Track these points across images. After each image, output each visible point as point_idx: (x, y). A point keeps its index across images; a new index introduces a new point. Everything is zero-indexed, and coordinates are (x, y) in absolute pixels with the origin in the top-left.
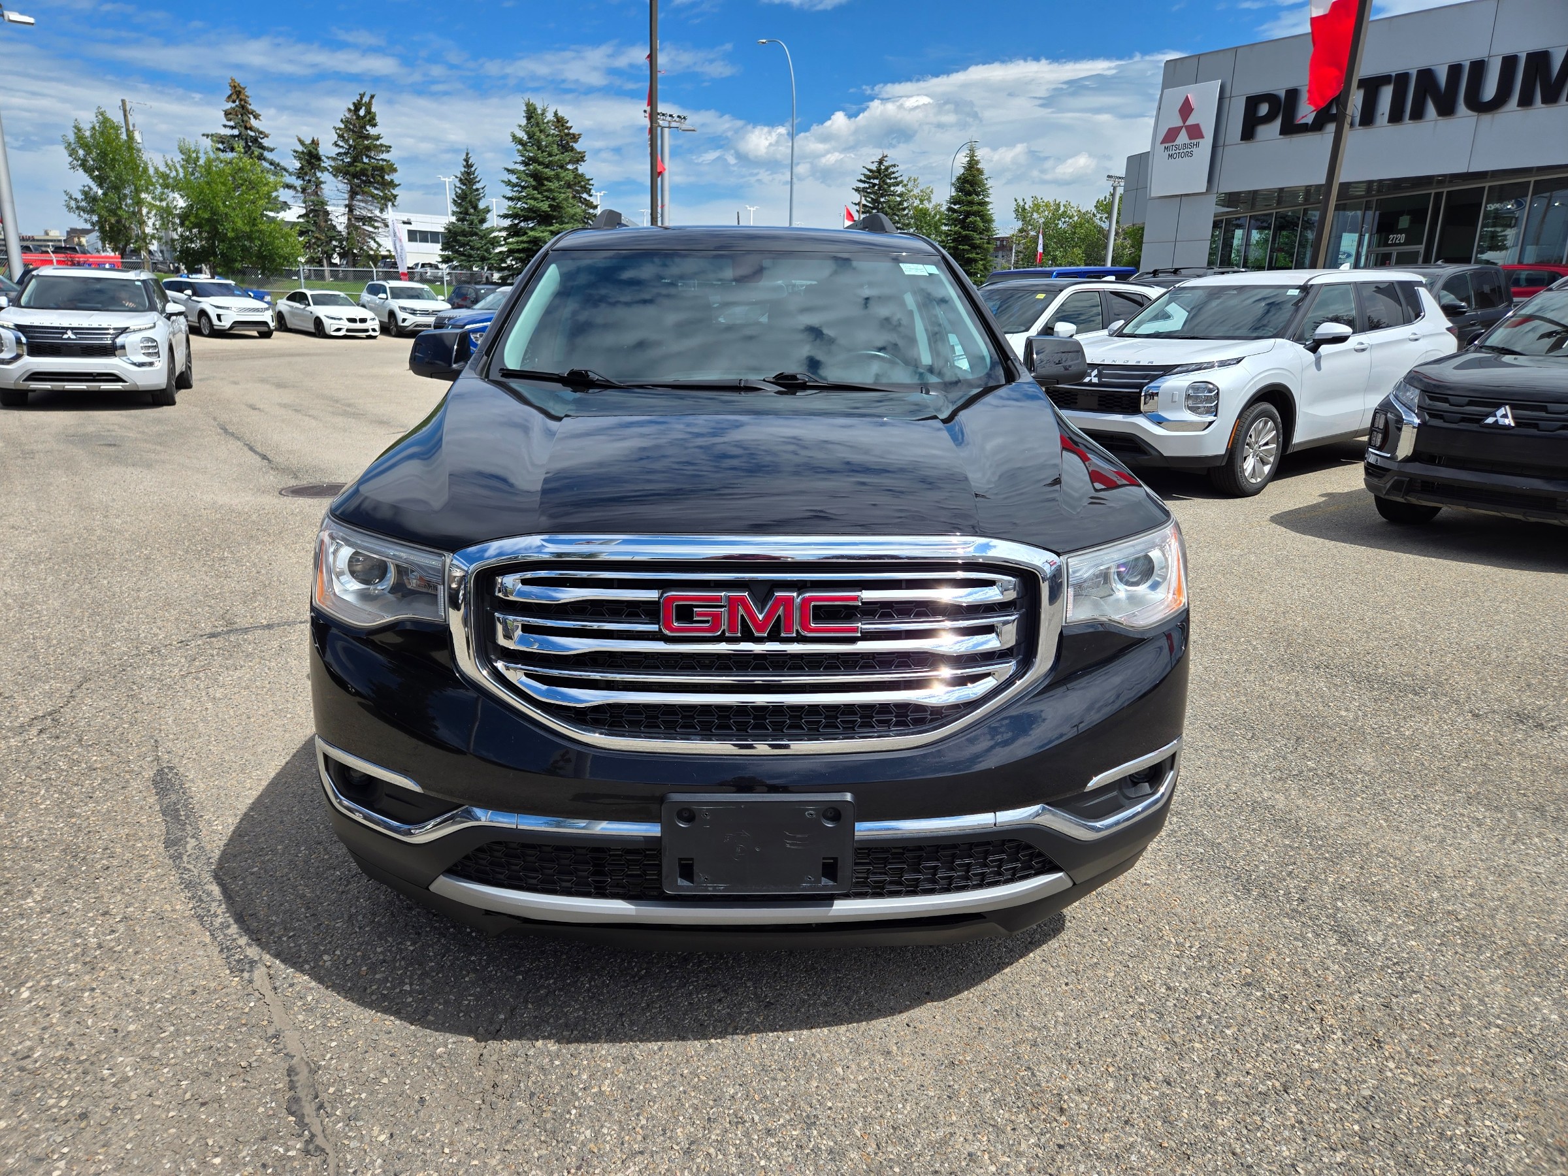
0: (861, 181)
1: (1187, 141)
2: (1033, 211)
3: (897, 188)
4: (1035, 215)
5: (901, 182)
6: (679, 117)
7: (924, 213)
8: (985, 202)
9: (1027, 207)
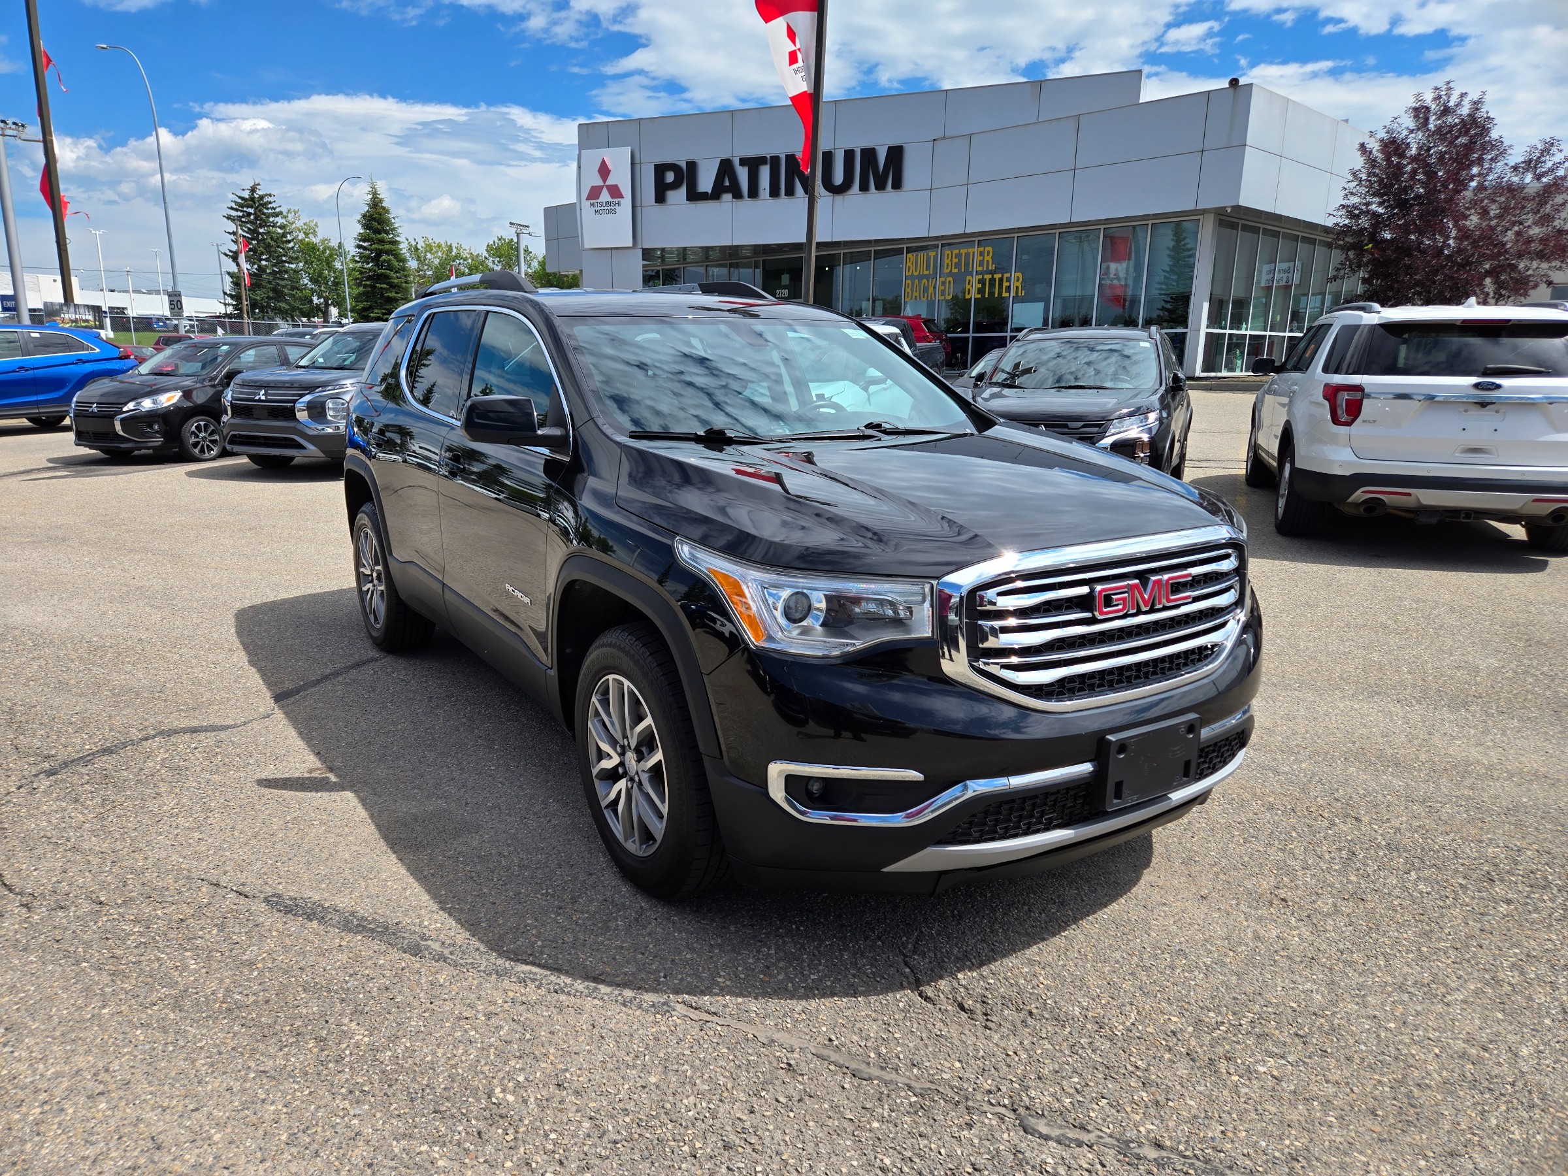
0: (232, 208)
1: (610, 200)
2: (426, 251)
3: (277, 219)
4: (429, 256)
5: (281, 213)
6: (14, 123)
7: (312, 248)
8: (396, 241)
9: (419, 246)
